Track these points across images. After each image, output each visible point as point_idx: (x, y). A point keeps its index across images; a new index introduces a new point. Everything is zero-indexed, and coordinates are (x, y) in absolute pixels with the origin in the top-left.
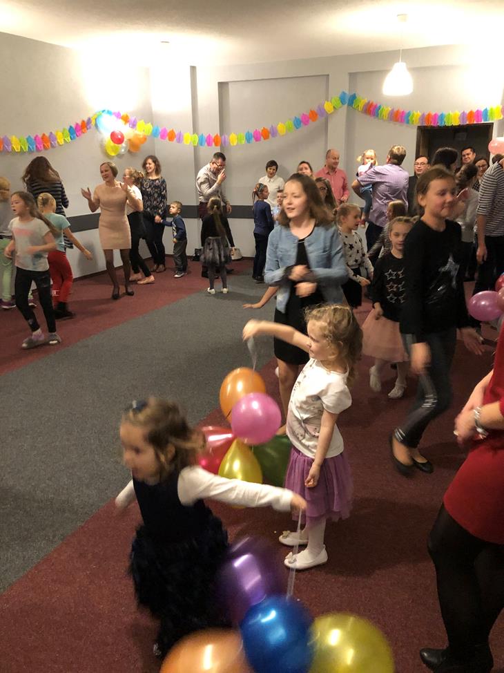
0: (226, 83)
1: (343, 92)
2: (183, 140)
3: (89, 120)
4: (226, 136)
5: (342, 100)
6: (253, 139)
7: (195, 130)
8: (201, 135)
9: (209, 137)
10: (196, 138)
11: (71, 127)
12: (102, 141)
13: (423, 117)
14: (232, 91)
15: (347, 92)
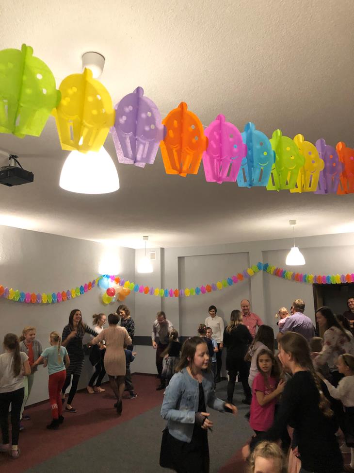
0: (183, 257)
1: (259, 263)
2: (154, 293)
3: (94, 282)
4: (183, 290)
5: (259, 267)
6: (201, 292)
7: (162, 287)
8: (166, 289)
9: (171, 291)
10: (163, 291)
11: (82, 286)
12: (101, 295)
13: (315, 278)
14: (187, 263)
15: (262, 262)
